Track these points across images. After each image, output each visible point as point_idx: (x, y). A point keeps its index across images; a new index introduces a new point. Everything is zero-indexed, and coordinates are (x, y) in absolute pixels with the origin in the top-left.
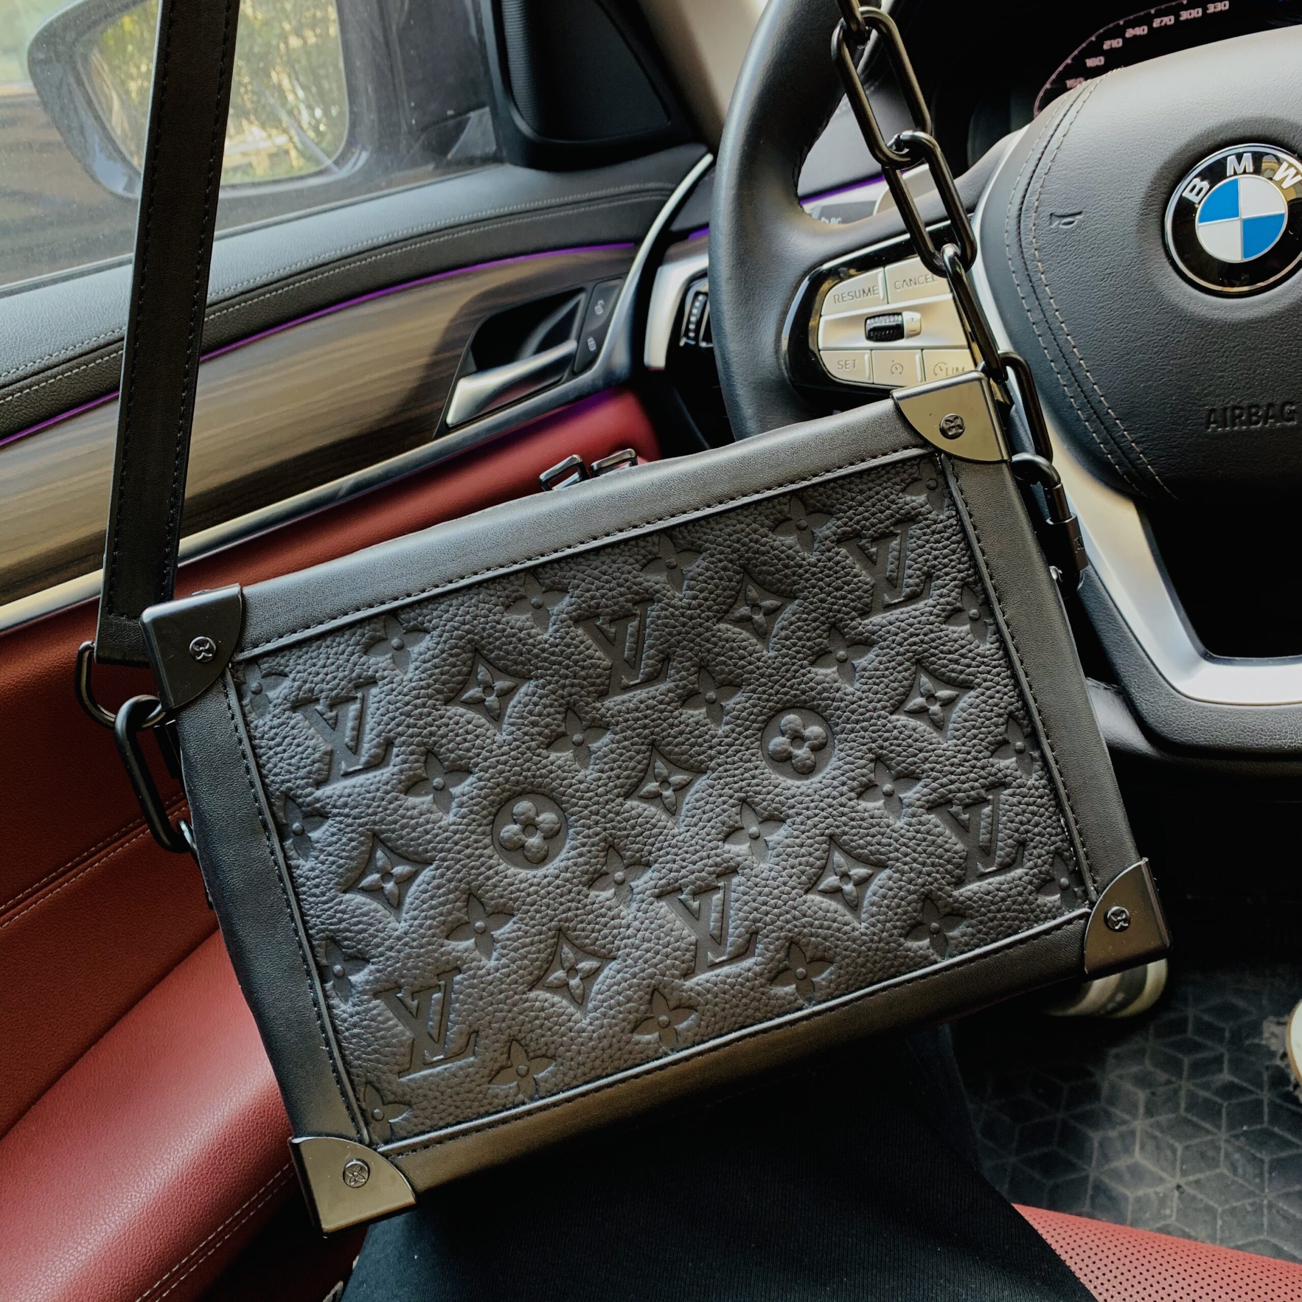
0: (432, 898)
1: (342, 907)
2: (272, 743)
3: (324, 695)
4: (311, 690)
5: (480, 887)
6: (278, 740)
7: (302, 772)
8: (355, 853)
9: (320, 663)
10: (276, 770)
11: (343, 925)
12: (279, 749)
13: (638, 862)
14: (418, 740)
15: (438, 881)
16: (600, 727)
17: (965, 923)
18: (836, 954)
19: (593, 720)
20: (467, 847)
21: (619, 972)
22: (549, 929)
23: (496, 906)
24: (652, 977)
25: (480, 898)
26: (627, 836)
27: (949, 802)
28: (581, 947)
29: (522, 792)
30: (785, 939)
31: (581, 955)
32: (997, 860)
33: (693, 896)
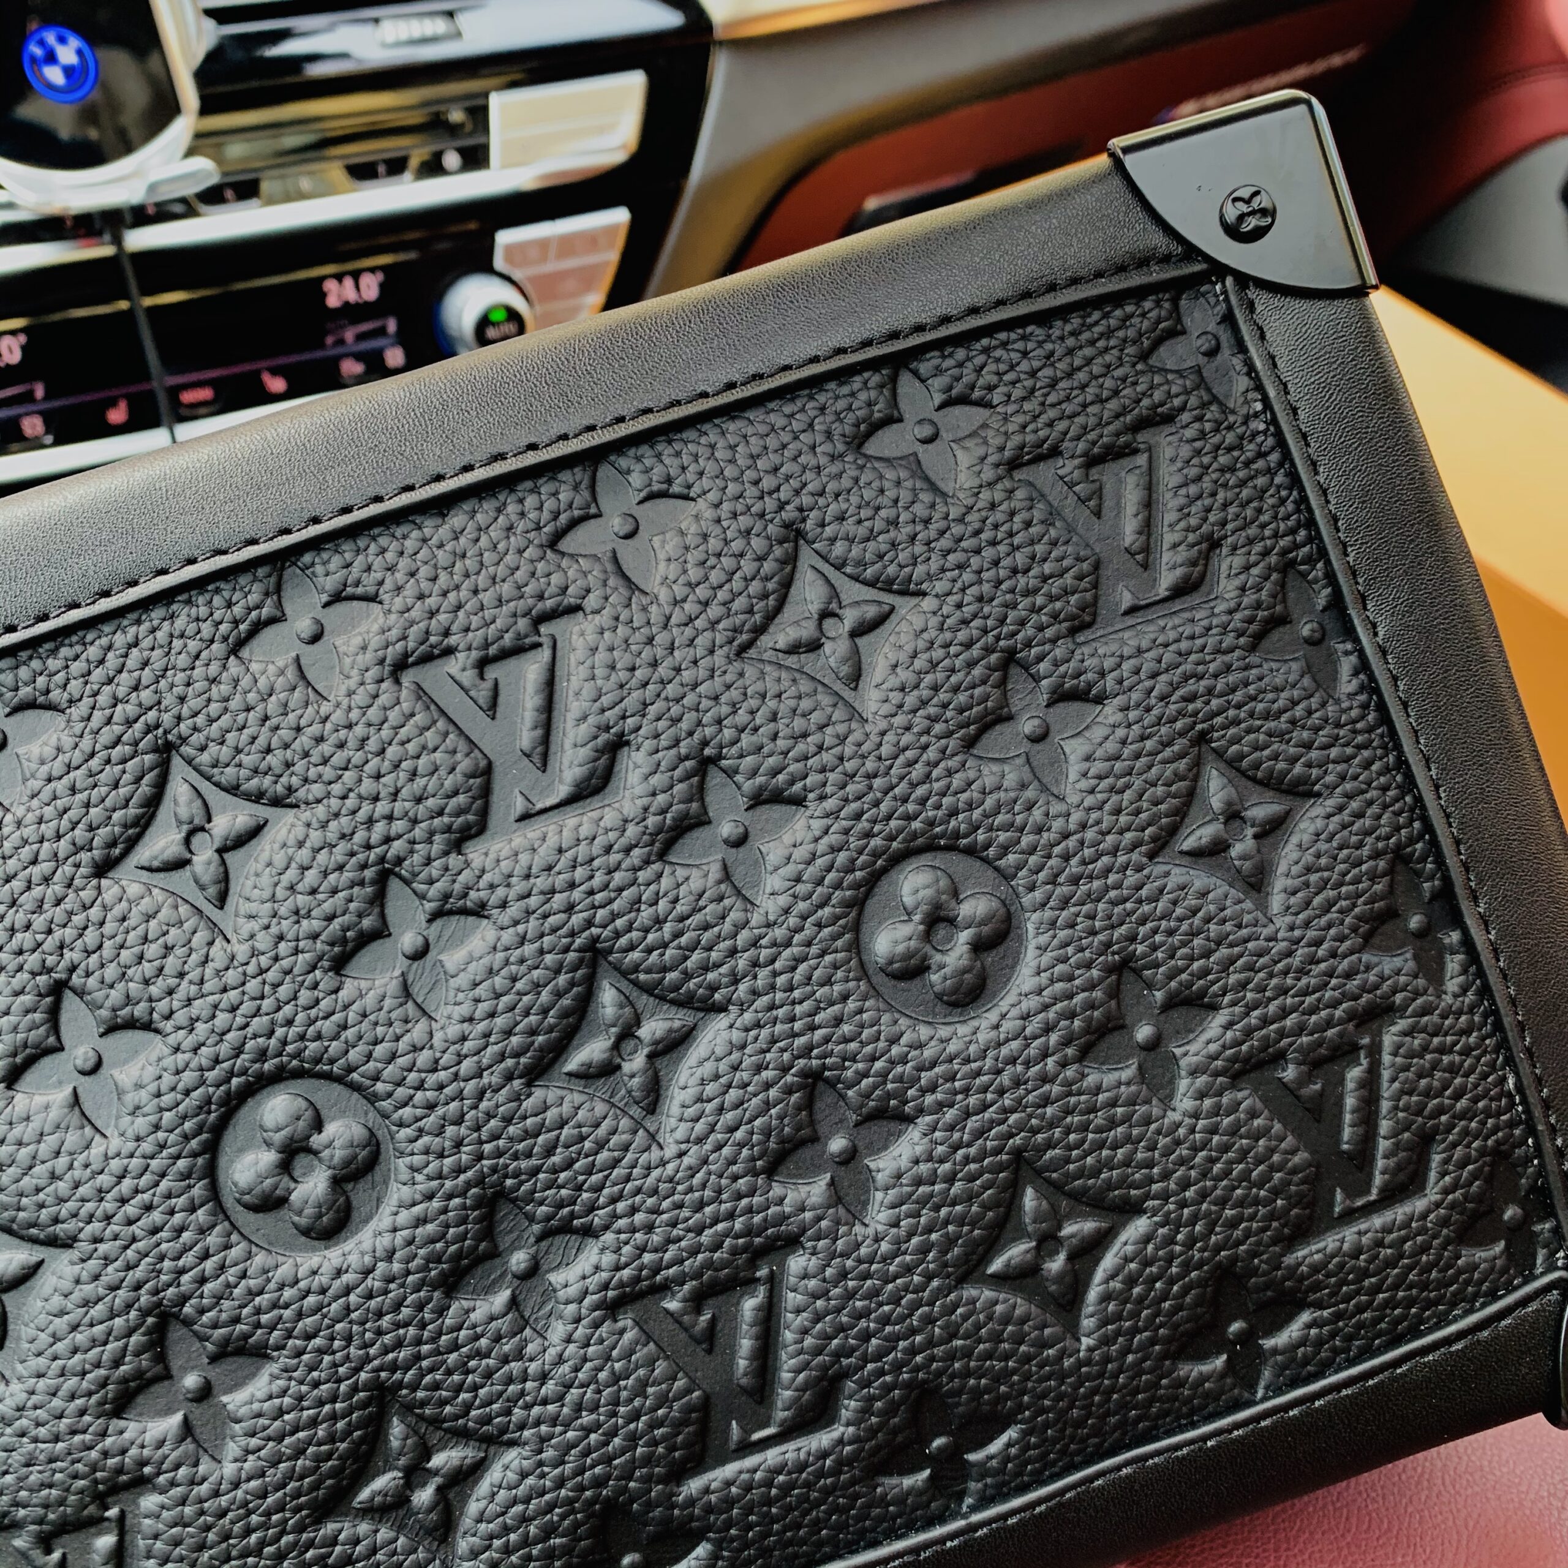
13: (566, 1228)
14: (32, 961)
15: (88, 1289)
16: (465, 912)
17: (1305, 1317)
18: (1021, 1408)
19: (446, 897)
20: (149, 1208)
21: (524, 1475)
22: (355, 1389)
23: (226, 1341)
24: (599, 1483)
25: (188, 1323)
26: (535, 1172)
27: (1280, 1057)
28: (436, 1422)
29: (279, 1076)
30: (908, 1386)
31: (434, 1438)
32: (1378, 1180)
33: (697, 1302)
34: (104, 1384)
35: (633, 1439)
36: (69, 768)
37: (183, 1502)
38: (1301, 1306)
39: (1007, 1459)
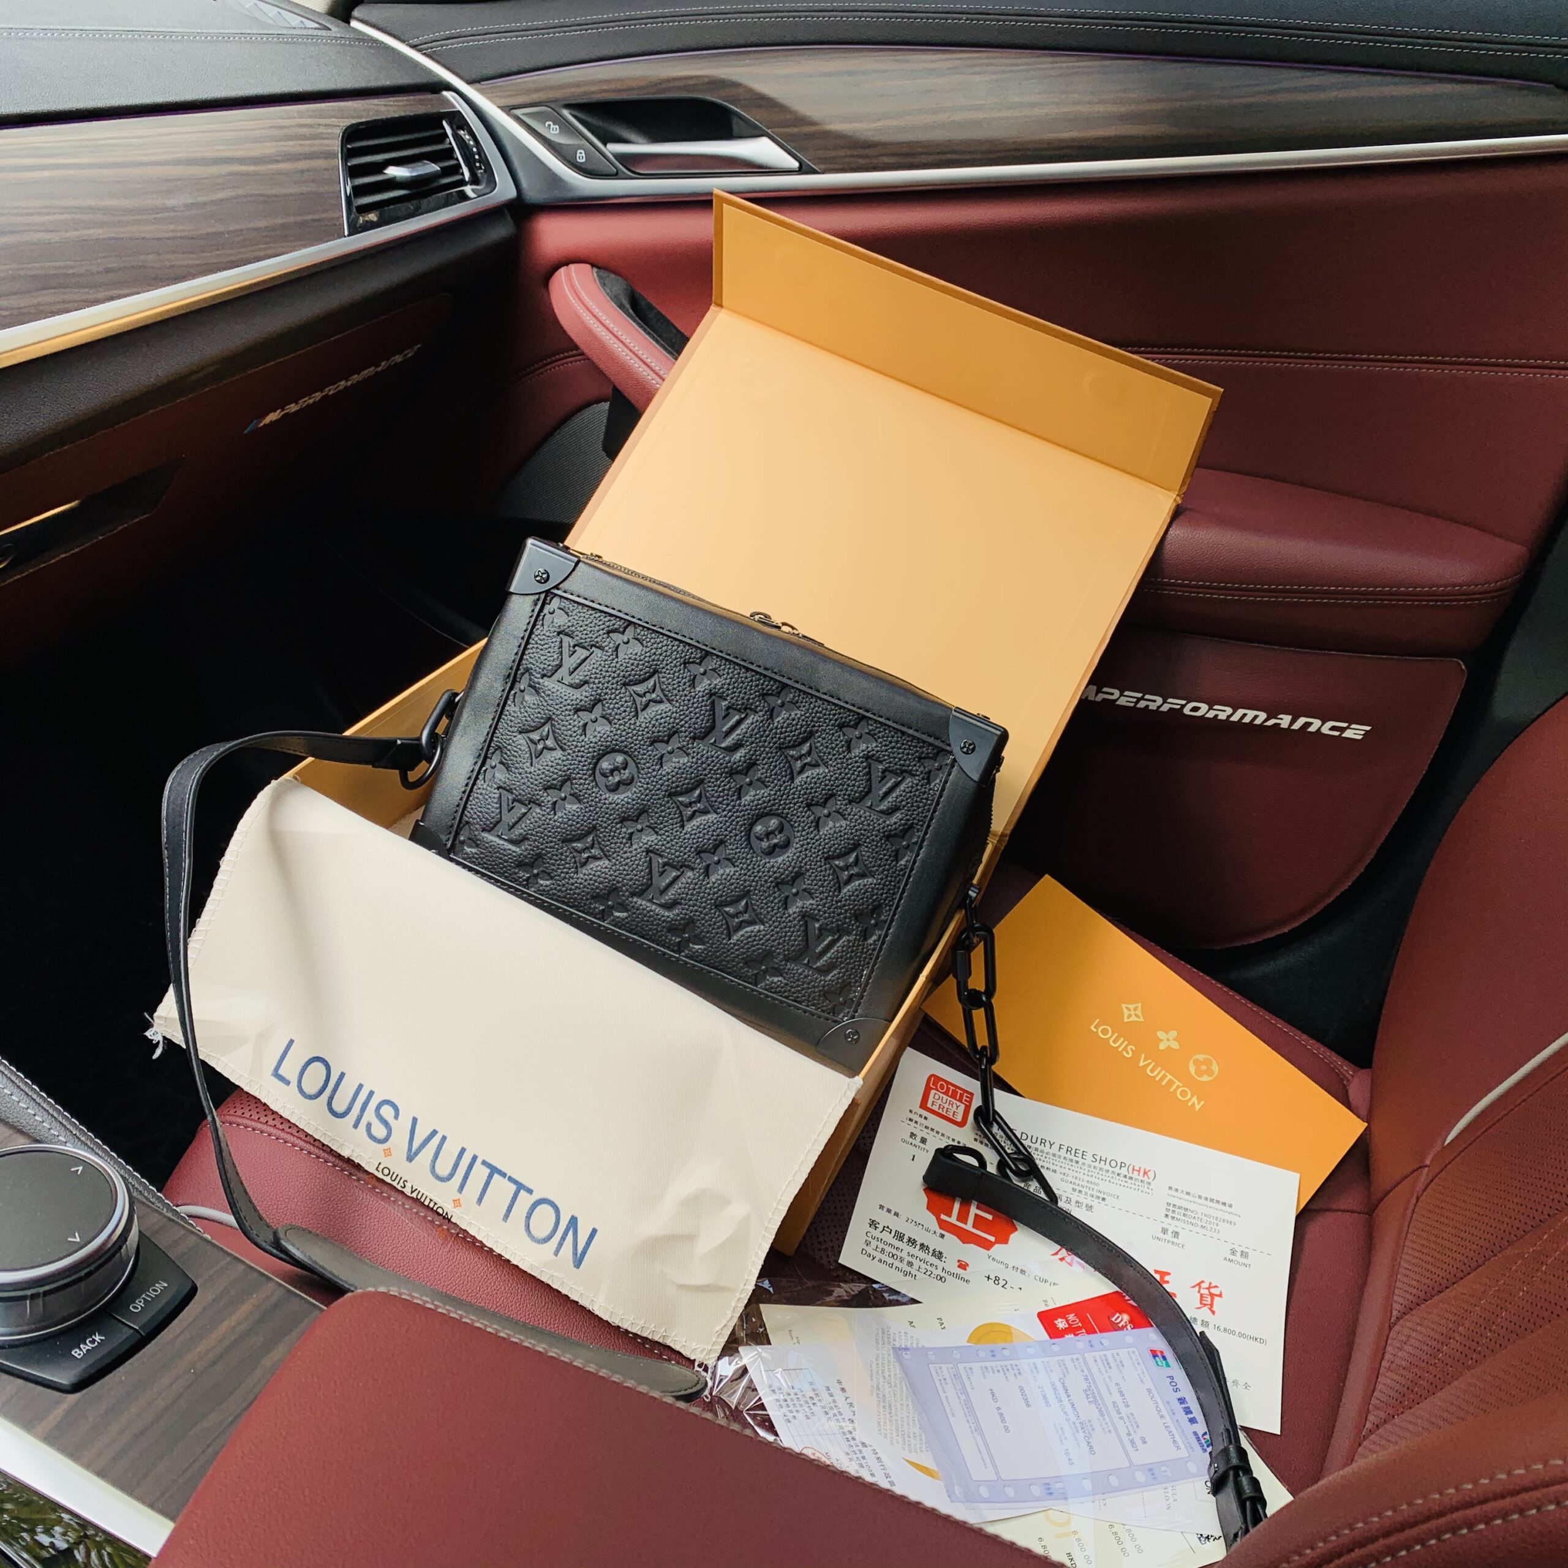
0: (552, 766)
1: (515, 739)
2: (539, 642)
3: (577, 638)
4: (573, 632)
5: (575, 779)
6: (542, 643)
7: (542, 666)
8: (537, 720)
9: (586, 623)
10: (531, 655)
11: (509, 747)
12: (540, 647)
13: (653, 829)
14: (599, 691)
15: (560, 762)
16: (685, 752)
17: (780, 979)
18: (708, 942)
19: (684, 746)
20: (582, 757)
21: (606, 868)
22: (590, 823)
23: (576, 793)
24: (618, 882)
25: (572, 784)
26: (656, 813)
27: (818, 920)
28: (599, 843)
29: (626, 753)
30: (690, 917)
31: (596, 846)
32: (818, 964)
33: (665, 864)
34: (548, 781)
35: (631, 879)
36: (635, 659)
37: (543, 815)
38: (781, 975)
39: (697, 951)
